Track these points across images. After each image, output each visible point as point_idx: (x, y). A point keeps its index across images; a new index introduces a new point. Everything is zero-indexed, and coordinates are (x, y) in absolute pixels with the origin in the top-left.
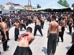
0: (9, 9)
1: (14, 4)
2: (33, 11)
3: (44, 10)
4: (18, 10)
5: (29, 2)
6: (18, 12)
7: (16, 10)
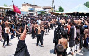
0: (28, 11)
1: (31, 4)
2: (60, 14)
3: (72, 13)
4: (39, 12)
5: (52, 3)
6: (39, 15)
7: (36, 12)
